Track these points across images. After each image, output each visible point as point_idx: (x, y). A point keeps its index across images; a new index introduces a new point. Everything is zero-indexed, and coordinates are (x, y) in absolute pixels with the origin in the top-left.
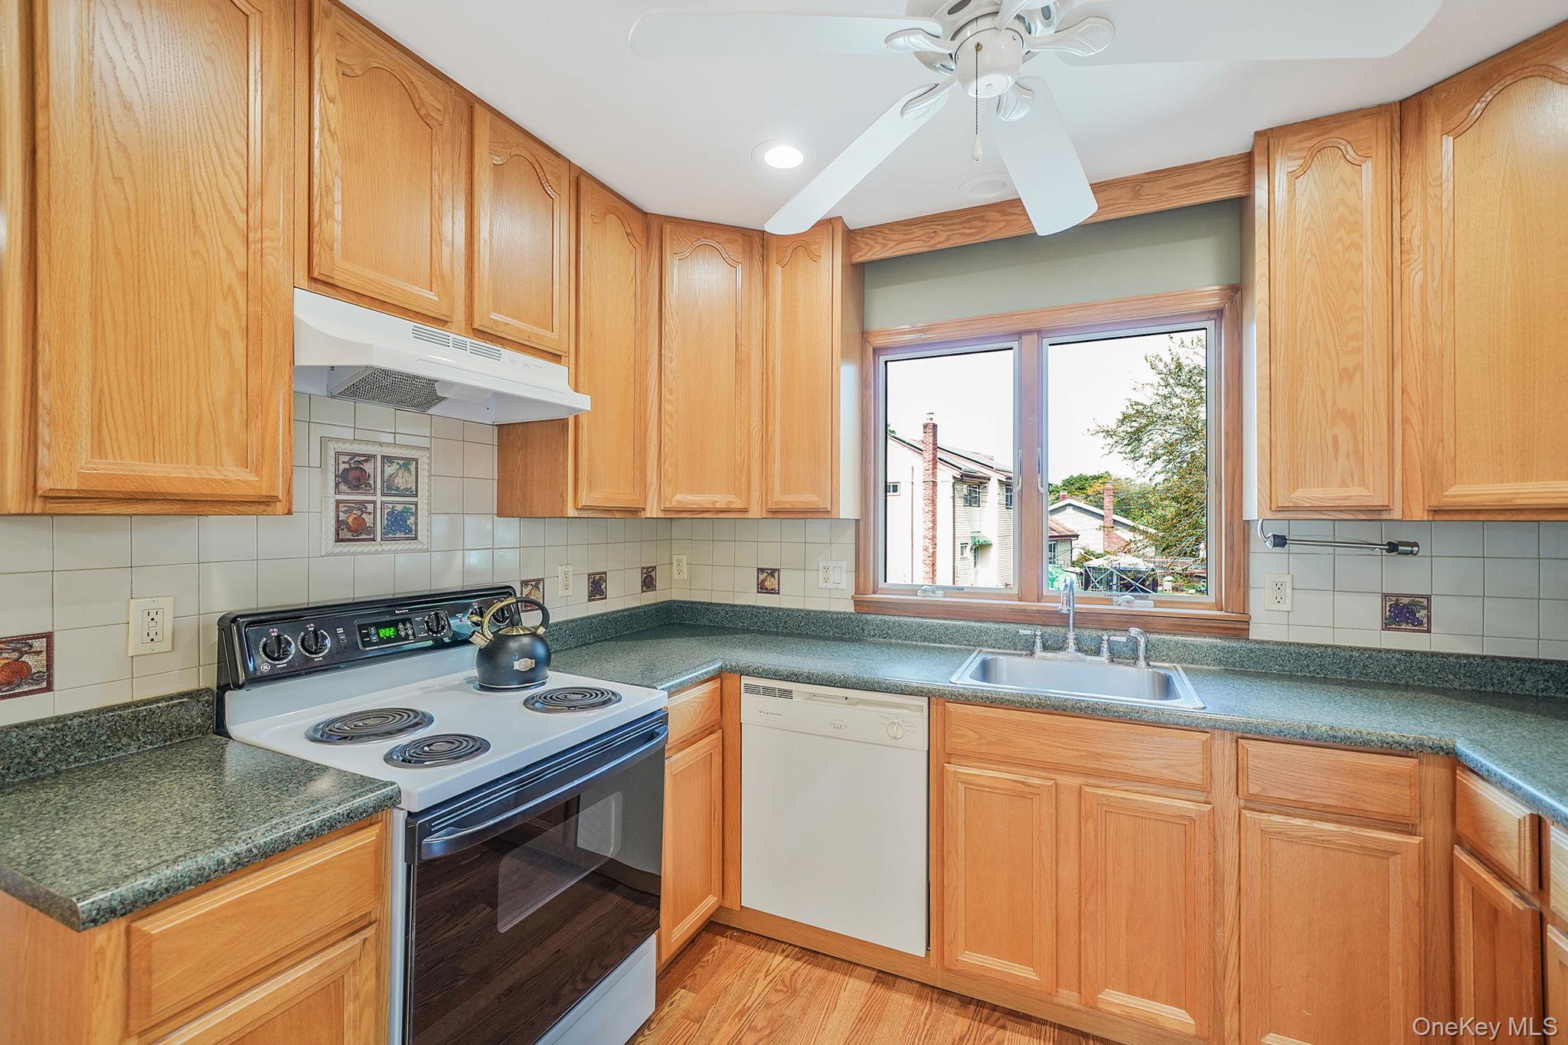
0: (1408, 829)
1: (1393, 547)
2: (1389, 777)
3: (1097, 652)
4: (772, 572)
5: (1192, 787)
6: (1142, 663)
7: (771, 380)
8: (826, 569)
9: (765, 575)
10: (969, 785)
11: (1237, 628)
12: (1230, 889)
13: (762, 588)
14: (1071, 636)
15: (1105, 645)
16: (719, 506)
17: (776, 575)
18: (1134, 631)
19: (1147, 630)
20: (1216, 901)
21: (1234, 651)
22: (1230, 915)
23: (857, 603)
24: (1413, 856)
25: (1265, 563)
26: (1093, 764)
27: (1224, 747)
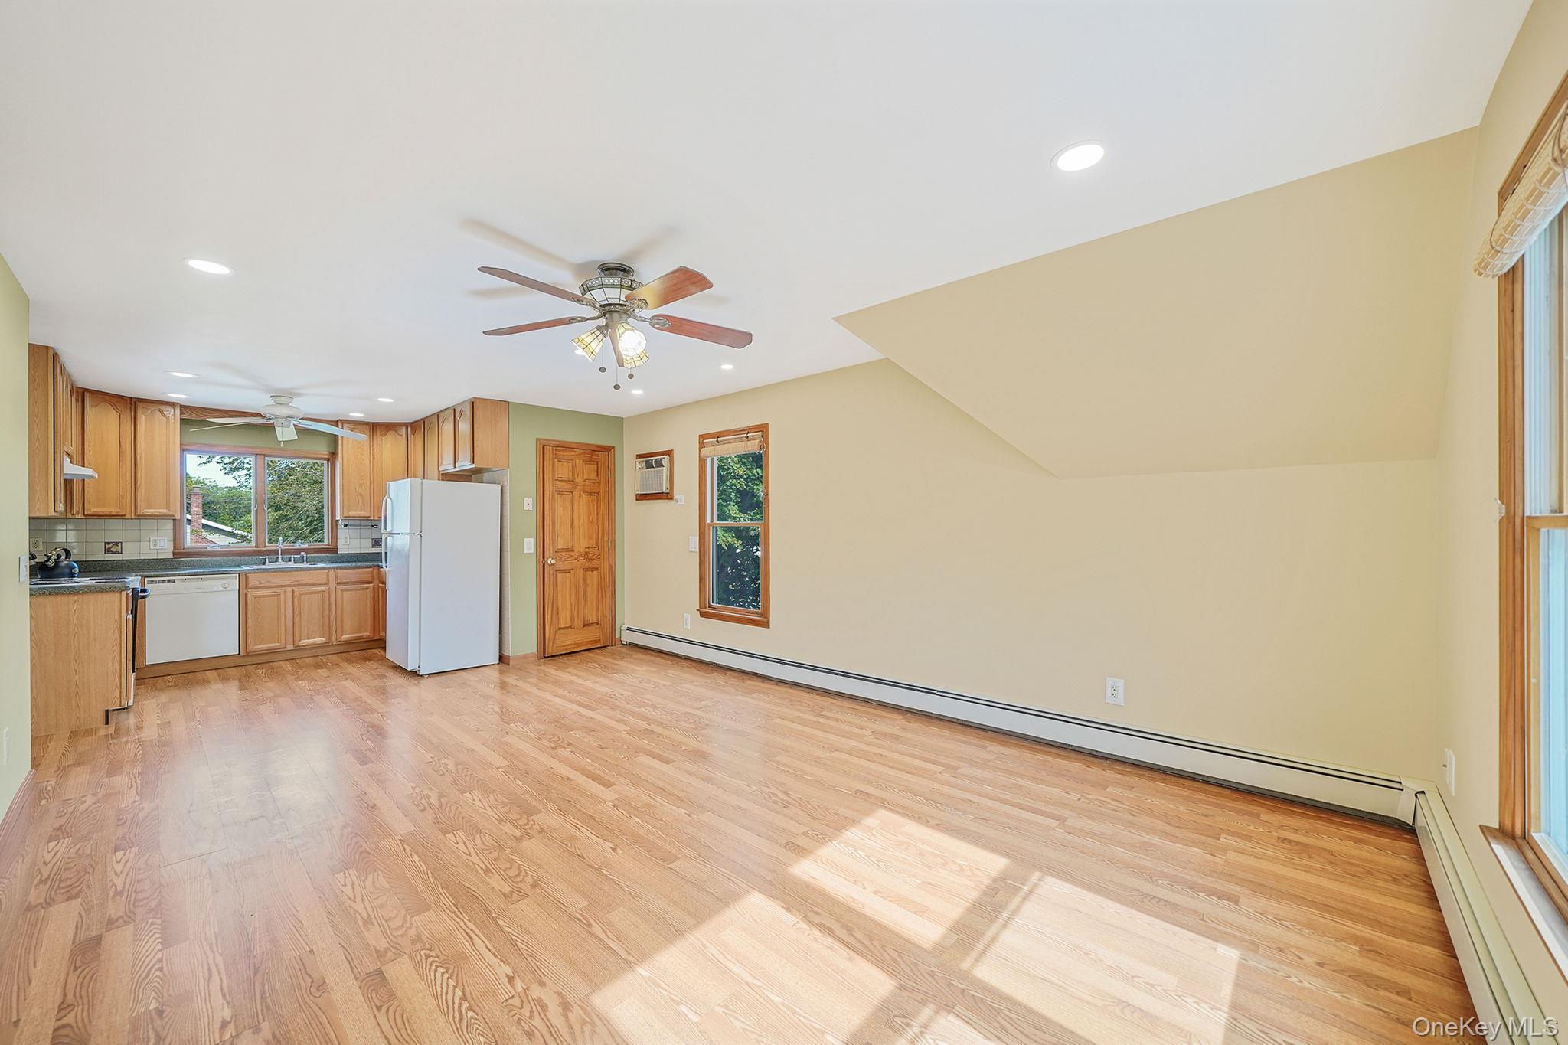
0: (371, 583)
1: (372, 526)
2: (367, 573)
3: (290, 561)
4: (117, 544)
5: (325, 584)
6: (305, 562)
7: (139, 461)
8: (155, 541)
9: (111, 545)
10: (255, 597)
11: (334, 550)
12: (334, 606)
13: (108, 551)
14: (280, 557)
15: (292, 559)
16: (113, 513)
17: (120, 545)
18: (302, 553)
19: (307, 553)
20: (330, 610)
21: (333, 557)
22: (334, 612)
23: (174, 554)
24: (372, 588)
25: (342, 532)
26: (296, 583)
27: (332, 573)
